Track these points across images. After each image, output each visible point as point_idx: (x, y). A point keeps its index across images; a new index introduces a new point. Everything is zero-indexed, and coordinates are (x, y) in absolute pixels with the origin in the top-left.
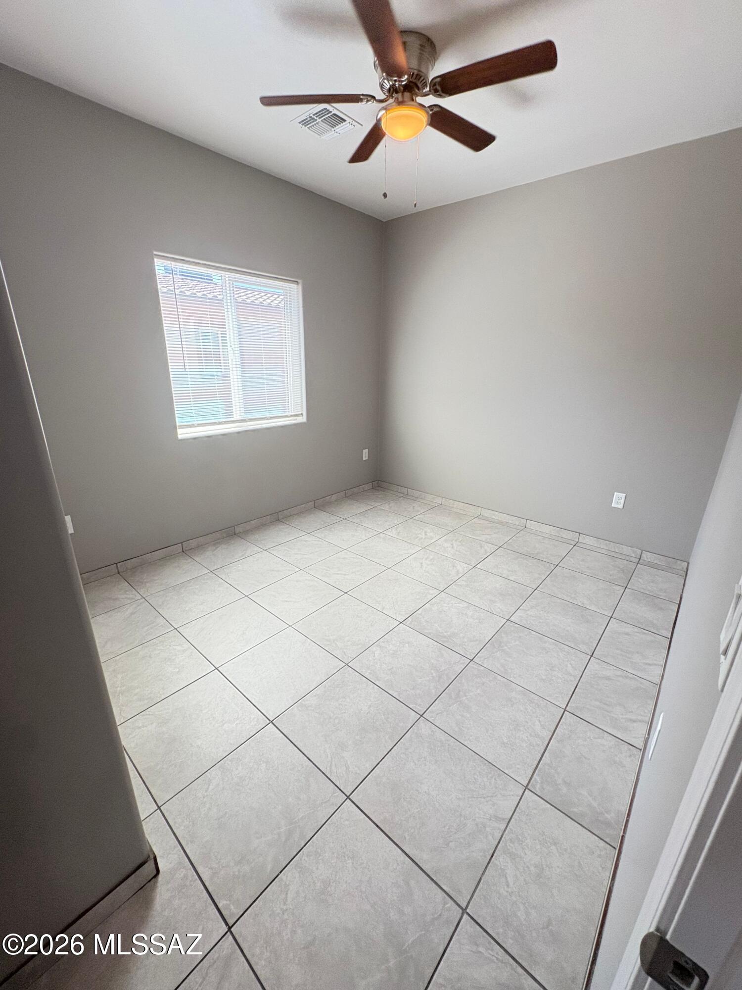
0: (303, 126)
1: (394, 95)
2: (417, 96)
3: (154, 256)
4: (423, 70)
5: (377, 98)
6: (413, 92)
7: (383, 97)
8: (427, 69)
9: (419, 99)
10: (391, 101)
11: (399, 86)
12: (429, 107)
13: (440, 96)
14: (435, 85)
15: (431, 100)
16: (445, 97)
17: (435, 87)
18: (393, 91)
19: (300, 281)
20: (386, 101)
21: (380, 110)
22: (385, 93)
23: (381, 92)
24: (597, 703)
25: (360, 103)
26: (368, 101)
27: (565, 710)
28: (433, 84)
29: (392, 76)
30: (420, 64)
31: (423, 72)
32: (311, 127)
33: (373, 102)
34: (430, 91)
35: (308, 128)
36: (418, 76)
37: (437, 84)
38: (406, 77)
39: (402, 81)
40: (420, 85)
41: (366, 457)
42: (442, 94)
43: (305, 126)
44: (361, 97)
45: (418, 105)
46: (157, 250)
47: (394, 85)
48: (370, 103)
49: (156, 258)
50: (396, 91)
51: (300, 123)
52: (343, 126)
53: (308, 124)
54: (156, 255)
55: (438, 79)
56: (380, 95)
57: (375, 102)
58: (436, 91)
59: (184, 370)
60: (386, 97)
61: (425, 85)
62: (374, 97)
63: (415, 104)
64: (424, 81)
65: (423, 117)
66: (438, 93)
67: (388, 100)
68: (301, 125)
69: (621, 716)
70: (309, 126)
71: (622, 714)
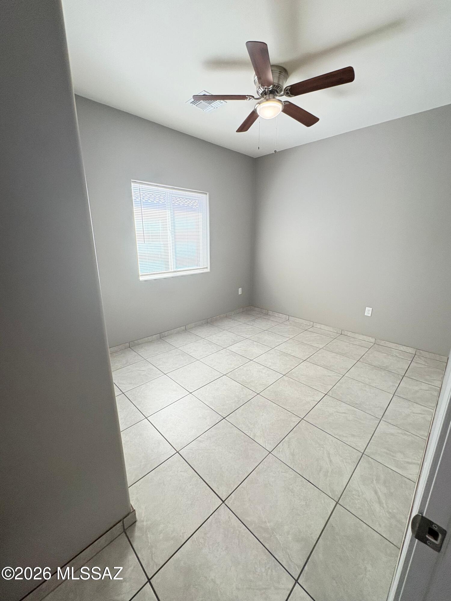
0: (193, 105)
1: (264, 96)
2: (276, 95)
3: (131, 182)
4: (281, 83)
5: (255, 97)
6: (275, 94)
7: (258, 97)
8: (283, 83)
9: (278, 98)
10: (262, 99)
11: (267, 91)
12: (284, 102)
13: (290, 96)
14: (287, 90)
15: (285, 98)
16: (292, 97)
17: (287, 92)
18: (264, 93)
19: (207, 193)
20: (260, 99)
21: (257, 104)
22: (259, 96)
23: (257, 95)
24: (385, 450)
25: (246, 100)
26: (250, 99)
27: (363, 454)
28: (286, 90)
29: (264, 86)
30: (279, 81)
31: (280, 85)
32: (197, 105)
33: (253, 99)
34: (284, 93)
35: (196, 105)
36: (278, 86)
37: (288, 90)
38: (272, 86)
39: (269, 88)
40: (278, 91)
41: (240, 292)
42: (291, 95)
43: (194, 104)
44: (247, 96)
45: (277, 100)
46: (133, 179)
47: (265, 91)
48: (251, 100)
49: (133, 183)
50: (266, 94)
51: (191, 103)
52: (215, 103)
53: (196, 103)
54: (132, 181)
55: (289, 88)
56: (256, 96)
57: (254, 99)
58: (287, 93)
59: (144, 243)
60: (259, 97)
61: (281, 91)
62: (253, 97)
63: (276, 100)
64: (281, 89)
65: (280, 107)
66: (288, 95)
67: (261, 98)
68: (192, 104)
69: (401, 460)
70: (196, 104)
71: (402, 459)
